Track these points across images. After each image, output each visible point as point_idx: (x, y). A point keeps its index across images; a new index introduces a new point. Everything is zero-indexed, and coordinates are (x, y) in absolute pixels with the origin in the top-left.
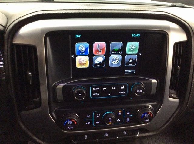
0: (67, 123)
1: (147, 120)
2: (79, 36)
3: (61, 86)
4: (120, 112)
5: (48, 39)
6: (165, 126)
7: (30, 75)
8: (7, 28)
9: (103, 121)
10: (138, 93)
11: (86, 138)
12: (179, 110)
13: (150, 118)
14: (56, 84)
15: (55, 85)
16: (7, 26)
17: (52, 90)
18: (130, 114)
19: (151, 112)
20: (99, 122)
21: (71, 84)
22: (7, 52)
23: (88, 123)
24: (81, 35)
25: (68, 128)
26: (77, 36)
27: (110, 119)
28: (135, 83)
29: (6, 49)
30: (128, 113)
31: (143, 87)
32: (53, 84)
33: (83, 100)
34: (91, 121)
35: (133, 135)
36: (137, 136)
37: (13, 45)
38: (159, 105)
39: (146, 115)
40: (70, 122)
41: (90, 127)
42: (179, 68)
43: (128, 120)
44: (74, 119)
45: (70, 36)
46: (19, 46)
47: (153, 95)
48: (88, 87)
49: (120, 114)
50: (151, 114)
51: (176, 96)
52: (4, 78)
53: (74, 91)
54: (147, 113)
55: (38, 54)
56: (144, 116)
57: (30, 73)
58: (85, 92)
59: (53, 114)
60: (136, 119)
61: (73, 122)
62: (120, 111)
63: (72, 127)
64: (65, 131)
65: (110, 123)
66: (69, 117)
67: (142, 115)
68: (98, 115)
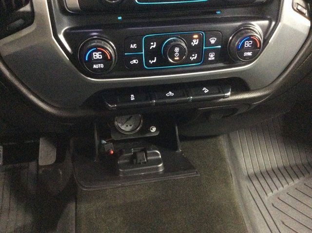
1: (250, 54)
4: (196, 39)
6: (281, 79)
11: (132, 99)
13: (255, 49)
18: (216, 44)
20: (155, 61)
23: (134, 61)
25: (95, 66)
27: (177, 50)
30: (213, 41)
38: (273, 23)
39: (248, 44)
40: (97, 56)
41: (138, 70)
43: (212, 57)
44: (106, 49)
49: (195, 42)
50: (260, 41)
54: (249, 38)
56: (243, 44)
60: (228, 56)
61: (103, 53)
62: (196, 36)
63: (102, 66)
64: (89, 78)
65: (178, 58)
66: (95, 42)
67: (238, 45)
68: (152, 44)
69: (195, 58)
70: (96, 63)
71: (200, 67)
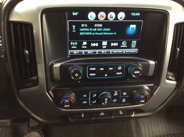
0: (64, 101)
1: (143, 101)
2: (76, 14)
3: (58, 65)
5: (44, 16)
6: (161, 107)
7: (26, 54)
8: (3, 5)
9: (99, 101)
10: (135, 74)
11: (82, 116)
12: (175, 92)
13: (146, 99)
14: (53, 63)
15: (52, 65)
16: (3, 3)
17: (49, 69)
18: (126, 95)
19: (148, 93)
20: (95, 102)
21: (68, 64)
22: (4, 30)
23: (85, 102)
24: (78, 13)
25: (65, 106)
26: (74, 14)
27: (106, 99)
28: (132, 64)
29: (3, 26)
30: (125, 94)
31: (141, 68)
32: (50, 63)
33: (80, 80)
34: (88, 101)
35: (128, 115)
36: (133, 115)
37: (9, 23)
38: (156, 86)
39: (142, 97)
40: (67, 101)
41: (87, 106)
42: (178, 50)
43: (124, 100)
44: (70, 98)
45: (67, 13)
46: (15, 23)
47: (150, 77)
48: (84, 67)
49: (116, 94)
50: (148, 95)
51: (173, 78)
52: (3, 56)
53: (71, 71)
54: (143, 94)
55: (34, 32)
56: (140, 96)
57: (27, 51)
58: (81, 72)
59: (51, 92)
60: (132, 100)
61: (70, 101)
62: (116, 92)
63: (69, 106)
64: (62, 109)
65: (106, 103)
66: (66, 96)
67: (138, 96)
68: (94, 95)
69: (116, 101)
71: (118, 105)
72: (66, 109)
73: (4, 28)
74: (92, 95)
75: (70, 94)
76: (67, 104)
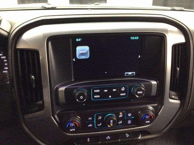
0: (69, 125)
1: (148, 122)
2: (80, 40)
3: (62, 89)
4: (121, 114)
5: (50, 43)
7: (33, 79)
8: (11, 34)
9: (105, 123)
10: (139, 95)
11: (88, 141)
12: (180, 111)
13: (151, 119)
14: (58, 87)
15: (57, 88)
16: (11, 32)
17: (54, 93)
18: (131, 116)
19: (152, 114)
20: (100, 125)
21: (73, 87)
22: (11, 57)
23: (90, 125)
24: (81, 39)
25: (71, 130)
26: (77, 40)
27: (112, 121)
28: (134, 85)
29: (10, 53)
30: (130, 115)
31: (143, 89)
32: (55, 87)
33: (85, 102)
34: (93, 124)
35: (135, 137)
36: (139, 138)
37: (16, 50)
38: (160, 106)
39: (147, 117)
40: (72, 125)
41: (92, 129)
42: (178, 69)
43: (129, 122)
44: (76, 122)
45: (71, 40)
46: (22, 50)
47: (153, 97)
48: (89, 89)
49: (121, 116)
50: (153, 116)
51: (176, 98)
52: (8, 82)
53: (76, 94)
54: (148, 115)
55: (41, 58)
56: (145, 117)
57: (33, 77)
58: (86, 94)
59: (56, 116)
60: (138, 121)
61: (75, 124)
62: (121, 113)
63: (74, 130)
64: (67, 134)
65: (112, 125)
66: (71, 119)
67: (143, 117)
68: (99, 117)
69: (121, 123)
70: (71, 129)
71: (124, 127)
72: (72, 133)
73: (11, 55)
74: (97, 117)
75: (75, 118)
76: (72, 128)
